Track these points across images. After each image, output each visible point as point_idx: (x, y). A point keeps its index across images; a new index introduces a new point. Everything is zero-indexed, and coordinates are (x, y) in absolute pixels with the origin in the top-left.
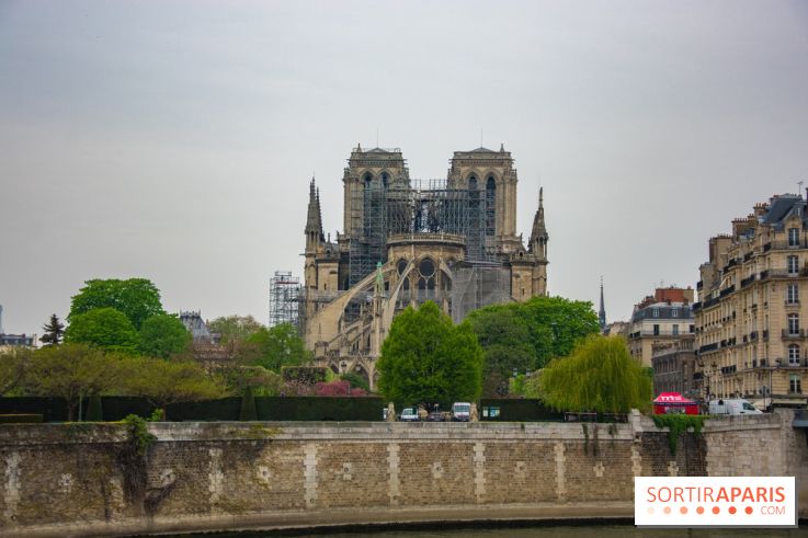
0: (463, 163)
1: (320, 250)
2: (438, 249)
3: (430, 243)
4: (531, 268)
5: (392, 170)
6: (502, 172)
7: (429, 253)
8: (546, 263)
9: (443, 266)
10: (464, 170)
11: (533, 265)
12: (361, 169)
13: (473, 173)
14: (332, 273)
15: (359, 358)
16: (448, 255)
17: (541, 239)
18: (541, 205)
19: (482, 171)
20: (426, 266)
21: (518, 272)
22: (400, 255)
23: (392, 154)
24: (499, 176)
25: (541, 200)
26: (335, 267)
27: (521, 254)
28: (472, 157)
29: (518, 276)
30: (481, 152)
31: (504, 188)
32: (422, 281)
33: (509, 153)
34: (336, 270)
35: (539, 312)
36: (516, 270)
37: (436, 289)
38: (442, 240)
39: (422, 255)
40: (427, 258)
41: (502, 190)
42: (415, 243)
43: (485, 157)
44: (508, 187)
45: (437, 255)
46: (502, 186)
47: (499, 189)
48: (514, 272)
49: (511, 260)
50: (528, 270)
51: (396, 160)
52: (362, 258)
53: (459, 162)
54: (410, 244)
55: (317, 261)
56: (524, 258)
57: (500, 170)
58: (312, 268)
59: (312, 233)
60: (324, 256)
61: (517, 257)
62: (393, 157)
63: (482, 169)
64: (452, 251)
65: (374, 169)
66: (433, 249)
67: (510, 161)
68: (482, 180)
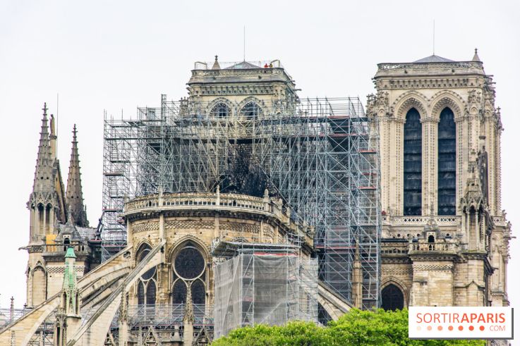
0: (394, 83)
1: (52, 238)
2: (212, 223)
3: (196, 214)
4: (450, 265)
6: (465, 98)
7: (192, 232)
10: (395, 95)
13: (412, 101)
17: (472, 210)
19: (429, 98)
20: (188, 259)
21: (425, 274)
24: (461, 107)
27: (431, 239)
28: (410, 72)
29: (423, 282)
31: (469, 127)
32: (179, 287)
36: (421, 269)
37: (208, 303)
38: (218, 207)
40: (189, 242)
41: (465, 131)
43: (434, 71)
45: (209, 236)
46: (466, 123)
48: (417, 274)
49: (411, 250)
50: (444, 269)
51: (273, 80)
53: (386, 82)
54: (155, 215)
55: (48, 259)
56: (439, 247)
57: (463, 93)
58: (39, 272)
59: (41, 207)
60: (58, 250)
63: (429, 94)
64: (236, 227)
65: (232, 99)
66: (202, 225)
68: (429, 114)
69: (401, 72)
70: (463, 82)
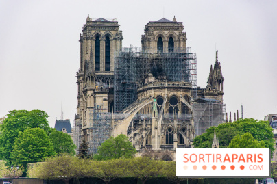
0: (155, 28)
1: (97, 87)
2: (180, 91)
3: (176, 88)
5: (113, 33)
7: (175, 93)
8: (222, 94)
9: (183, 100)
10: (155, 32)
11: (216, 95)
12: (93, 32)
13: (160, 34)
14: (105, 100)
15: (146, 151)
16: (184, 93)
18: (217, 60)
19: (166, 33)
20: (173, 100)
22: (158, 93)
23: (112, 22)
24: (176, 37)
25: (217, 57)
26: (106, 96)
27: (209, 89)
30: (164, 22)
31: (180, 44)
32: (171, 108)
33: (182, 23)
34: (106, 98)
35: (245, 127)
37: (179, 112)
38: (182, 86)
39: (171, 94)
40: (174, 96)
41: (178, 45)
42: (167, 87)
43: (168, 25)
44: (182, 43)
45: (179, 94)
46: (178, 43)
47: (176, 44)
49: (204, 92)
50: (214, 98)
51: (114, 26)
52: (123, 92)
53: (152, 28)
54: (164, 88)
55: (96, 93)
56: (212, 92)
57: (177, 33)
59: (92, 77)
60: (99, 91)
61: (208, 91)
62: (113, 25)
63: (166, 32)
65: (101, 31)
66: (177, 91)
67: (182, 27)
68: (166, 39)
69: (157, 25)
70: (177, 29)
